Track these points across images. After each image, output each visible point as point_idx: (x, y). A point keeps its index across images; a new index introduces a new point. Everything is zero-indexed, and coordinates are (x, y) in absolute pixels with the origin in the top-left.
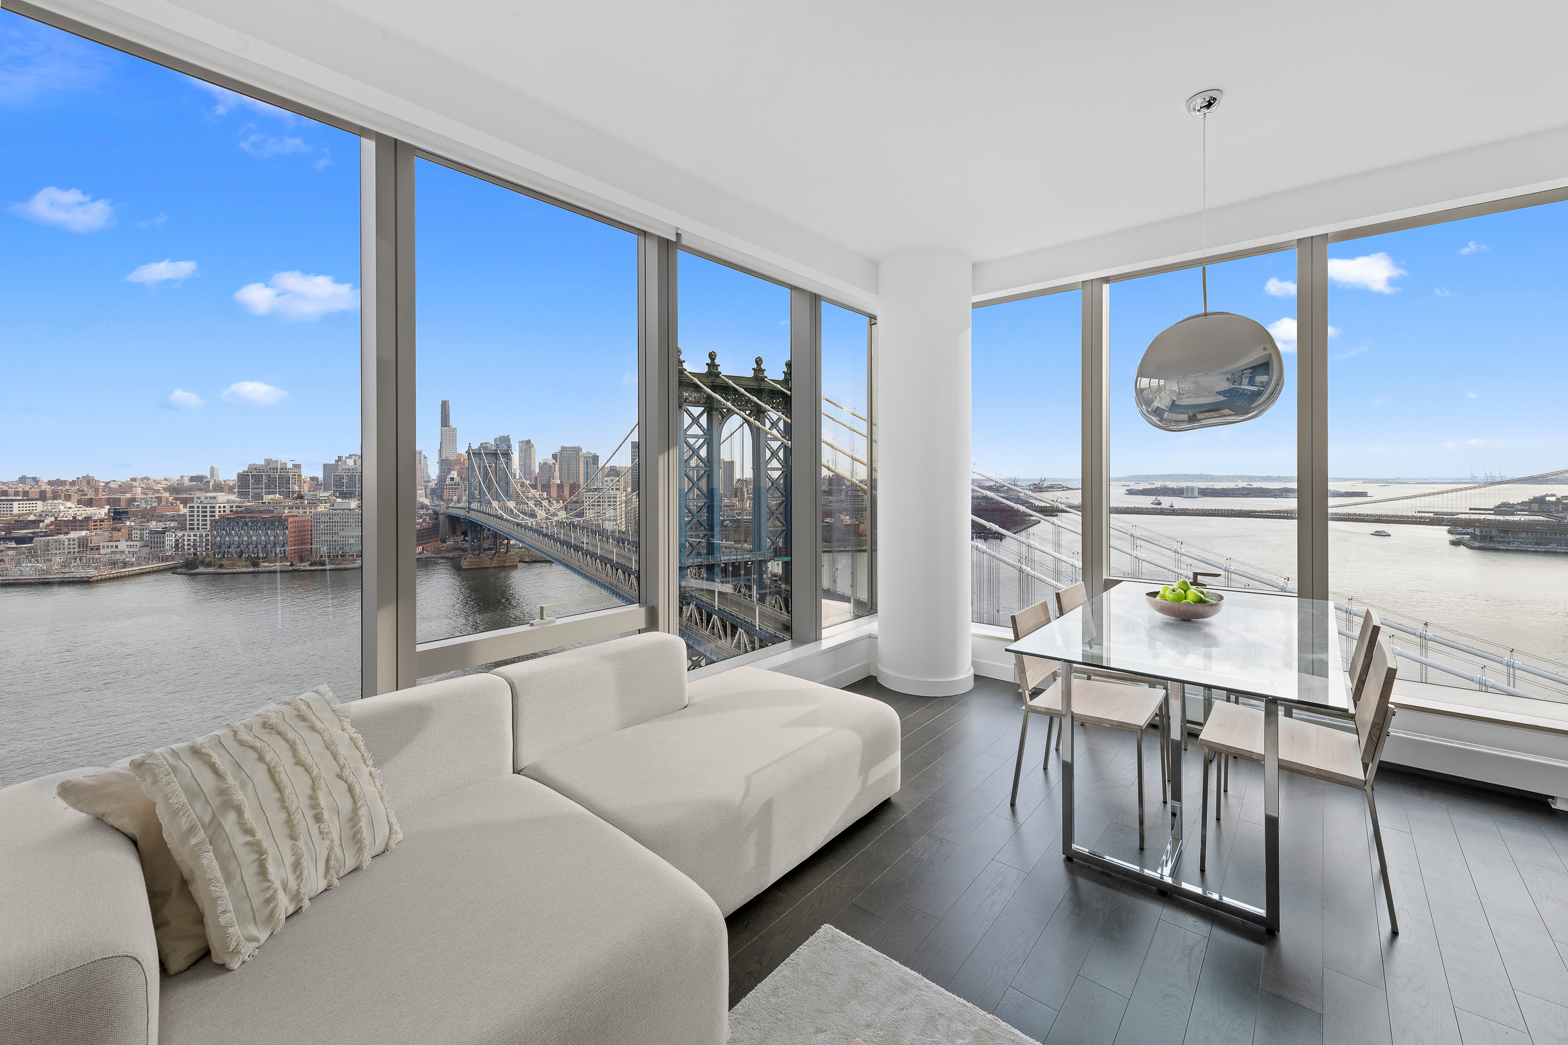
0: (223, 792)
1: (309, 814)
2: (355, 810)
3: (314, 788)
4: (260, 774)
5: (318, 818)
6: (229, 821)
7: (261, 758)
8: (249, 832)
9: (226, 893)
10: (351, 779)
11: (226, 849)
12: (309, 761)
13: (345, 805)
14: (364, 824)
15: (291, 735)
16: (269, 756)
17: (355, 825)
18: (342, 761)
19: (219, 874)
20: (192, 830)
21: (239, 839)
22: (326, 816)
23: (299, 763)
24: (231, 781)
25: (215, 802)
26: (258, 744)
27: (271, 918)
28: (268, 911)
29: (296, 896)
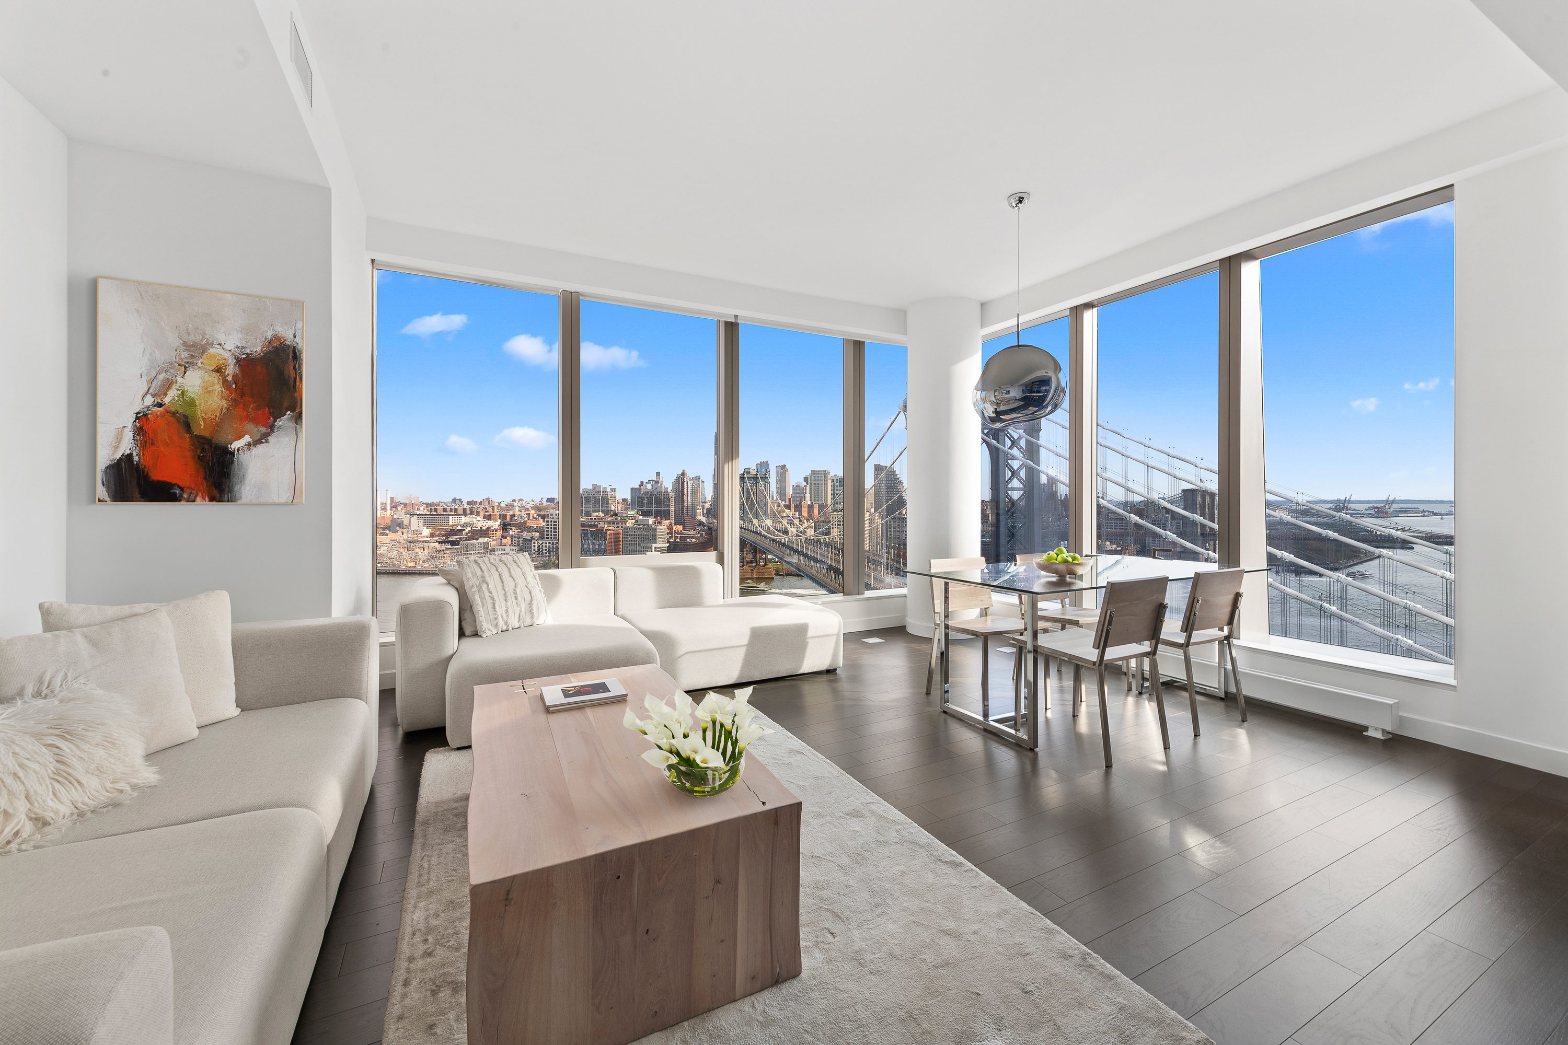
0: (483, 577)
1: (513, 596)
2: (531, 601)
3: (516, 587)
4: (496, 575)
5: (516, 598)
6: (484, 587)
7: (497, 570)
8: (490, 592)
9: (482, 610)
10: (531, 589)
11: (483, 596)
12: (514, 576)
13: (528, 598)
14: (534, 606)
15: (509, 565)
16: (500, 570)
17: (530, 607)
18: (528, 581)
19: (480, 603)
20: (473, 586)
21: (487, 594)
22: (519, 598)
23: (511, 576)
24: (486, 573)
25: (481, 579)
26: (496, 565)
27: (496, 626)
28: (495, 622)
29: (506, 623)
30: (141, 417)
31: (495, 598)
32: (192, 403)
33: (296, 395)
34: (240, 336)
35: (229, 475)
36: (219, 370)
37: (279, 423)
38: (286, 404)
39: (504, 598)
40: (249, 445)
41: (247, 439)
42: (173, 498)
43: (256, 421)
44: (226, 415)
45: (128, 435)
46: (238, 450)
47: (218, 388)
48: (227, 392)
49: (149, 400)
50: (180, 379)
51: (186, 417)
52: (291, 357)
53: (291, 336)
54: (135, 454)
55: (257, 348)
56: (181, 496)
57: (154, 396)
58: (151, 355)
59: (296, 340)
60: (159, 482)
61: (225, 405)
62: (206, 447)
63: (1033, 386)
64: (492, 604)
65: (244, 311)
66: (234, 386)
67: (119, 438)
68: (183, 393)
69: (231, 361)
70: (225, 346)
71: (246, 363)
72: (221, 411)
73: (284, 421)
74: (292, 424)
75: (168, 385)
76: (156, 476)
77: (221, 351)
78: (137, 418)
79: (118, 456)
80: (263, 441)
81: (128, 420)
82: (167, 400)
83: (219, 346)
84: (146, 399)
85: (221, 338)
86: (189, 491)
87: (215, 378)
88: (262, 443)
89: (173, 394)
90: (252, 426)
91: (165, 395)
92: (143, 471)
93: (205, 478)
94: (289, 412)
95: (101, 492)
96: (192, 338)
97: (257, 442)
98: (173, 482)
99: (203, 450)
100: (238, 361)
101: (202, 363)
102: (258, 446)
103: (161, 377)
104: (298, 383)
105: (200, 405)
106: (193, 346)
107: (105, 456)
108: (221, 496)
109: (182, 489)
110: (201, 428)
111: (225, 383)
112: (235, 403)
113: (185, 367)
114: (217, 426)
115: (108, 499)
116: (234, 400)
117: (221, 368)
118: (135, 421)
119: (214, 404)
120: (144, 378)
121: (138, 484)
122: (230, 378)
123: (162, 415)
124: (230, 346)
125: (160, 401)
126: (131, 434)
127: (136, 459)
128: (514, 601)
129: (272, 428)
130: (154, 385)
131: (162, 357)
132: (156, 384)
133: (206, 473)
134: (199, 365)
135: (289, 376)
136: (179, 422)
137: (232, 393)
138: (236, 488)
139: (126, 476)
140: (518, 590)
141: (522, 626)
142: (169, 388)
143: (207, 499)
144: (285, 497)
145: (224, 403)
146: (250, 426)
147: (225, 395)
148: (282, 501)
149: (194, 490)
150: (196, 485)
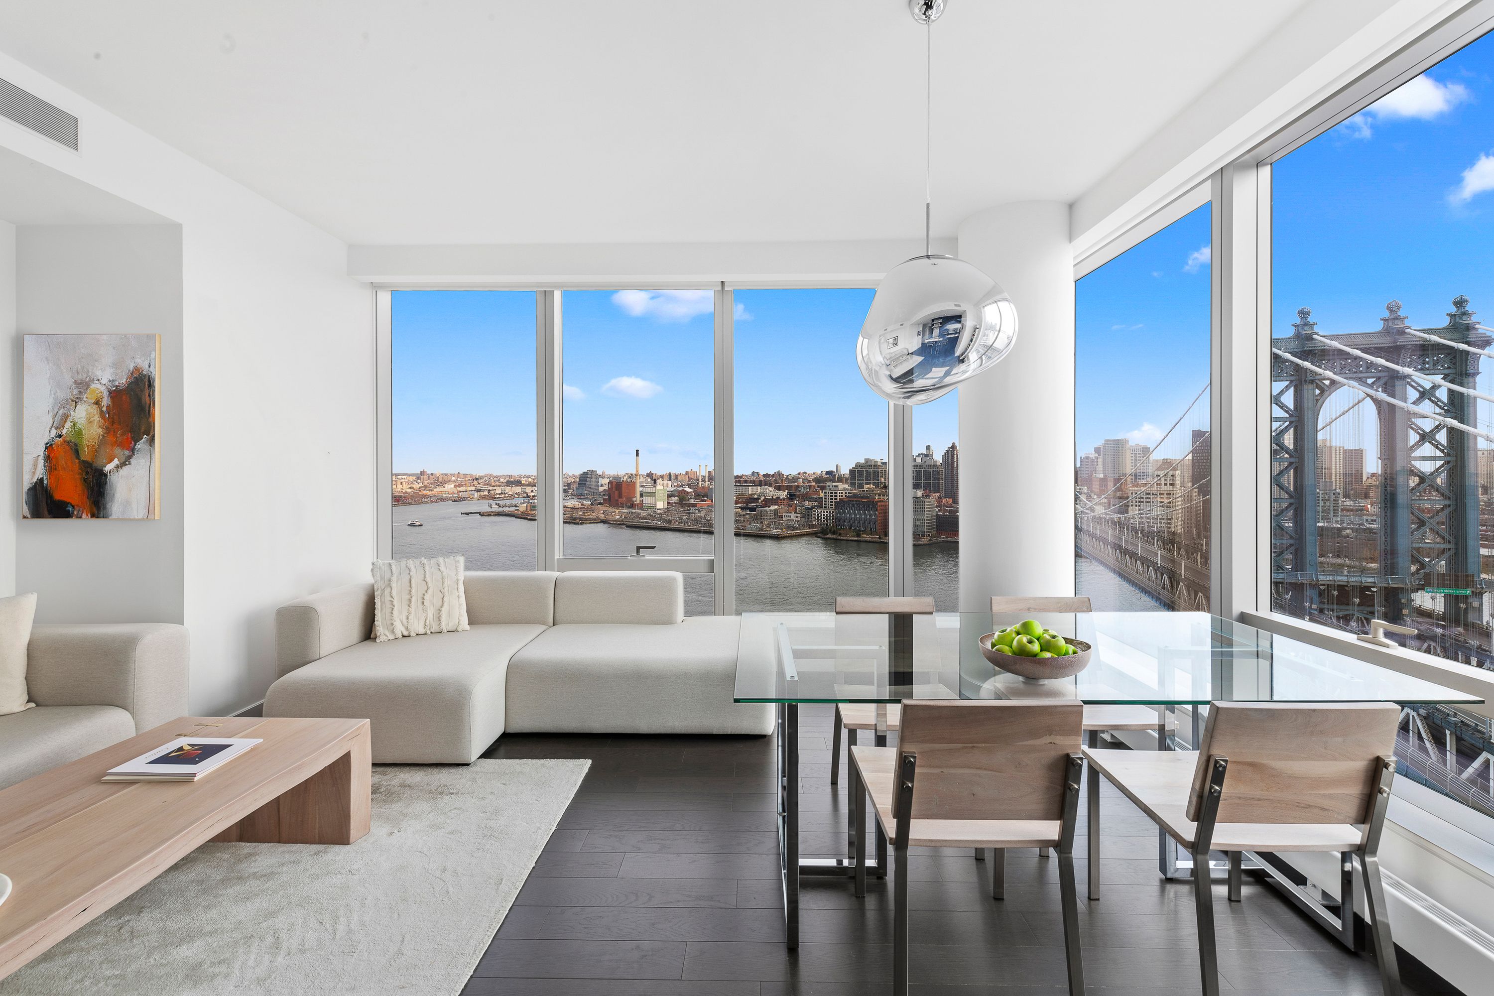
0: (390, 580)
1: (420, 601)
2: (442, 606)
3: (427, 591)
4: (406, 579)
5: (424, 603)
6: (387, 591)
8: (392, 597)
9: (380, 615)
10: (446, 594)
11: (383, 600)
12: (429, 580)
14: (444, 613)
16: (411, 574)
17: (440, 613)
18: (446, 585)
19: (379, 607)
21: (388, 599)
25: (387, 583)
27: (393, 632)
28: (392, 628)
29: (407, 629)
30: (49, 447)
31: (395, 603)
32: (79, 433)
33: (151, 419)
34: (112, 370)
35: (104, 494)
36: (97, 403)
37: (138, 446)
38: (143, 429)
39: (408, 603)
40: (117, 467)
41: (116, 462)
42: (67, 515)
43: (122, 445)
44: (102, 442)
45: (41, 462)
46: (110, 472)
47: (97, 418)
48: (103, 421)
49: (54, 433)
50: (72, 413)
51: (76, 445)
52: (146, 386)
53: (147, 366)
54: (44, 479)
55: (123, 381)
56: (73, 513)
57: (56, 428)
58: (55, 394)
59: (150, 370)
60: (59, 501)
61: (102, 433)
62: (89, 470)
64: (391, 609)
65: (114, 348)
66: (107, 416)
67: (35, 465)
68: (74, 424)
69: (106, 394)
70: (102, 381)
71: (116, 394)
72: (99, 438)
73: (141, 445)
74: (147, 447)
75: (65, 418)
76: (57, 496)
77: (99, 386)
78: (46, 448)
79: (35, 480)
80: (127, 463)
81: (40, 451)
82: (64, 431)
83: (97, 382)
84: (51, 432)
85: (99, 373)
86: (77, 509)
87: (94, 410)
88: (126, 465)
89: (68, 425)
90: (120, 450)
91: (63, 427)
92: (50, 492)
93: (88, 498)
94: (145, 436)
95: (26, 511)
96: (80, 377)
97: (123, 464)
98: (68, 502)
99: (87, 473)
100: (110, 392)
101: (86, 398)
102: (124, 468)
103: (61, 412)
104: (152, 409)
105: (85, 434)
106: (81, 383)
107: (28, 481)
108: (98, 513)
109: (73, 507)
110: (86, 455)
111: (102, 413)
112: (108, 430)
113: (76, 401)
114: (96, 452)
115: (29, 516)
116: (107, 428)
117: (98, 401)
118: (45, 451)
119: (94, 432)
120: (51, 414)
121: (47, 502)
122: (104, 409)
123: (62, 444)
124: (104, 381)
125: (60, 433)
126: (43, 461)
127: (45, 482)
128: (421, 607)
129: (133, 450)
130: (56, 419)
131: (62, 395)
132: (58, 418)
133: (89, 492)
134: (85, 399)
135: (146, 403)
136: (71, 449)
137: (106, 422)
138: (108, 506)
139: (40, 498)
140: (427, 597)
141: (429, 632)
142: (66, 421)
143: (89, 515)
144: (141, 513)
145: (100, 431)
146: (118, 451)
147: (101, 424)
148: (140, 517)
149: (81, 507)
150: (82, 503)
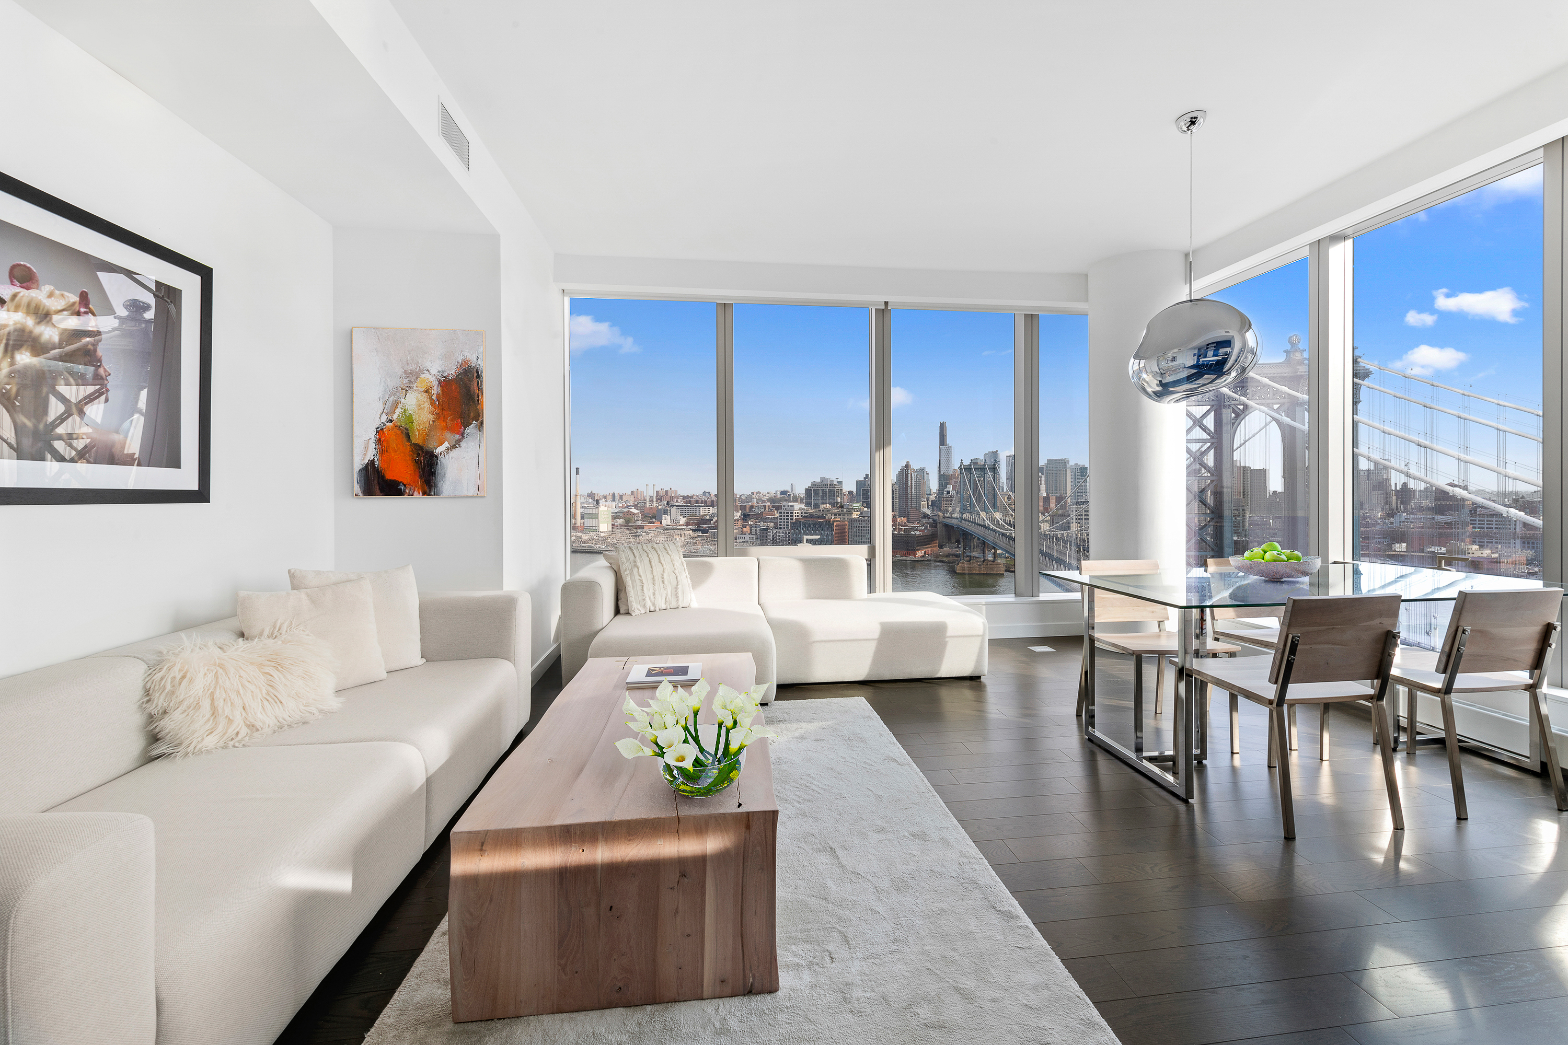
0: (635, 562)
1: (661, 580)
2: (677, 585)
3: (664, 572)
4: (647, 560)
5: (663, 582)
6: (635, 570)
7: (648, 556)
8: (640, 576)
9: (632, 591)
10: (678, 574)
11: (633, 579)
12: (663, 562)
13: (674, 583)
14: (680, 591)
15: (659, 552)
16: (650, 556)
17: (676, 591)
18: (675, 567)
19: (633, 588)
20: (626, 570)
21: (637, 577)
22: (666, 582)
23: (660, 562)
24: (637, 558)
25: (633, 564)
26: (648, 551)
27: (644, 606)
28: (643, 603)
29: (654, 604)
30: (380, 431)
31: (644, 581)
32: (410, 419)
33: (479, 407)
34: (441, 362)
35: (435, 474)
36: (427, 391)
37: (468, 431)
38: (472, 415)
39: (652, 581)
40: (448, 449)
41: (446, 445)
42: (399, 493)
43: (452, 430)
44: (433, 426)
45: (372, 445)
46: (441, 454)
47: (427, 405)
48: (433, 408)
49: (384, 418)
50: (403, 400)
51: (407, 429)
52: (475, 376)
53: (475, 359)
54: (376, 460)
55: (452, 372)
56: (405, 491)
57: (387, 414)
58: (385, 383)
59: (478, 362)
60: (391, 480)
61: (432, 419)
62: (420, 452)
63: (1207, 348)
64: (641, 586)
65: (443, 342)
66: (437, 403)
67: (366, 448)
68: (405, 410)
69: (435, 383)
70: (431, 372)
71: (445, 384)
72: (429, 423)
73: (471, 429)
74: (476, 431)
75: (396, 404)
76: (389, 476)
77: (428, 376)
78: (377, 432)
79: (366, 461)
80: (457, 446)
81: (372, 434)
82: (395, 417)
83: (427, 372)
84: (382, 417)
85: (428, 365)
86: (409, 487)
87: (424, 398)
88: (456, 447)
89: (399, 411)
90: (450, 434)
91: (394, 413)
92: (381, 472)
93: (420, 477)
94: (474, 422)
95: (357, 489)
96: (410, 367)
97: (453, 447)
98: (400, 481)
99: (418, 455)
100: (440, 382)
101: (416, 386)
102: (454, 450)
103: (391, 399)
104: (480, 397)
105: (416, 419)
106: (411, 373)
107: (360, 462)
108: (430, 491)
109: (405, 486)
110: (416, 438)
111: (432, 401)
112: (438, 416)
113: (406, 390)
114: (426, 436)
115: (360, 494)
116: (437, 414)
117: (428, 390)
118: (376, 434)
119: (424, 418)
120: (381, 400)
121: (378, 482)
122: (434, 397)
123: (392, 429)
124: (434, 372)
125: (391, 418)
126: (374, 444)
127: (377, 463)
128: (662, 585)
129: (463, 434)
130: (387, 406)
131: (393, 383)
132: (389, 404)
133: (420, 472)
134: (415, 388)
135: (474, 392)
136: (402, 433)
137: (436, 409)
138: (440, 484)
139: (371, 477)
140: (665, 576)
141: (669, 608)
142: (396, 408)
143: (421, 493)
144: (472, 491)
145: (431, 417)
146: (448, 435)
147: (431, 410)
148: (470, 495)
149: (412, 486)
150: (414, 482)
